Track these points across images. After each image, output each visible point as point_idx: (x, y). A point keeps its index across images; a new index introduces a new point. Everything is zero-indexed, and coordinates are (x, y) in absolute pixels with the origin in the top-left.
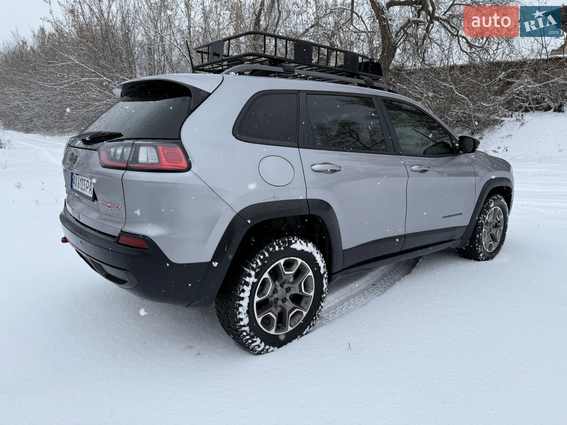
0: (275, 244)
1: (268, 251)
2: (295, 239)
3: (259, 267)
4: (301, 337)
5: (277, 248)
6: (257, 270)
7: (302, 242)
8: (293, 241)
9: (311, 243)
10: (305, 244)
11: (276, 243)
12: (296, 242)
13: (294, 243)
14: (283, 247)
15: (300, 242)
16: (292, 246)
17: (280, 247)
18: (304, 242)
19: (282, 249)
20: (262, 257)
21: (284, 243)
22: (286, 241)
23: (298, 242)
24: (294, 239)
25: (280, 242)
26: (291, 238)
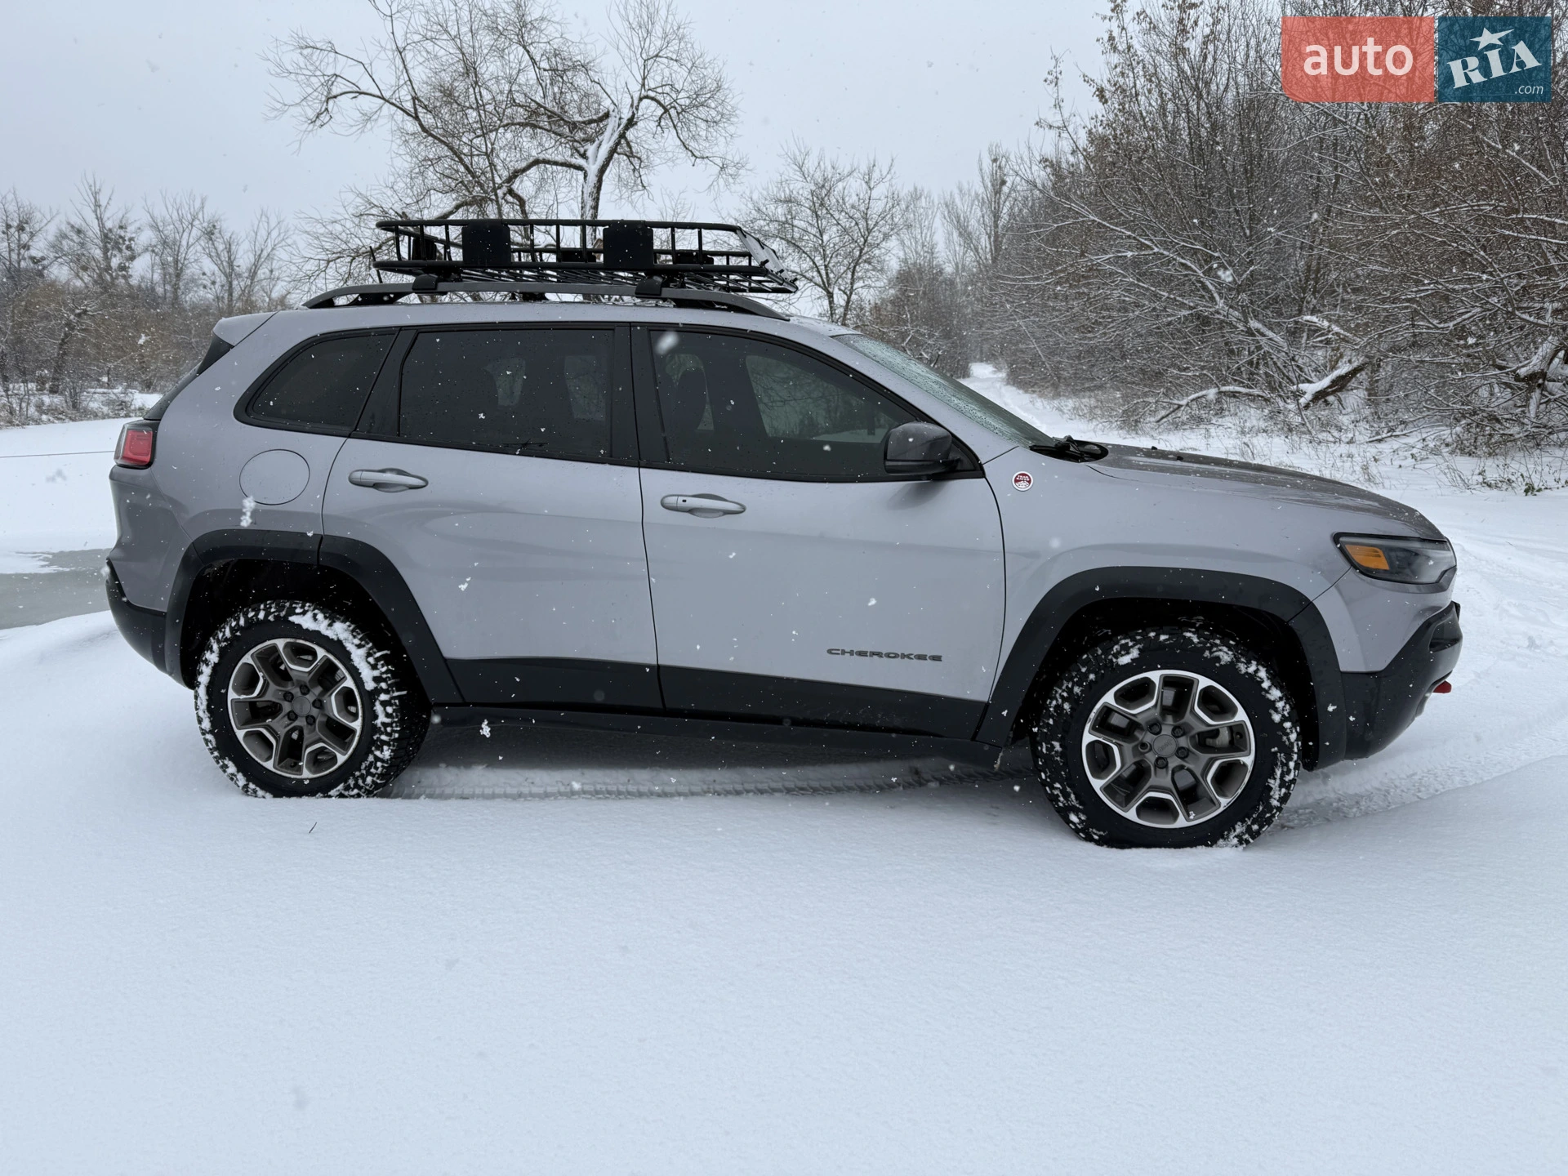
0: (262, 606)
1: (245, 615)
2: (306, 608)
3: (226, 640)
4: (325, 797)
5: (261, 615)
6: (224, 644)
7: (320, 616)
8: (298, 610)
9: (348, 623)
10: (327, 622)
11: (265, 606)
12: (304, 613)
13: (298, 614)
14: (275, 616)
15: (315, 616)
16: (293, 619)
17: (268, 614)
18: (326, 618)
19: (271, 618)
20: (234, 624)
21: (280, 608)
22: (284, 606)
23: (309, 615)
24: (303, 607)
25: (273, 605)
26: (297, 603)
